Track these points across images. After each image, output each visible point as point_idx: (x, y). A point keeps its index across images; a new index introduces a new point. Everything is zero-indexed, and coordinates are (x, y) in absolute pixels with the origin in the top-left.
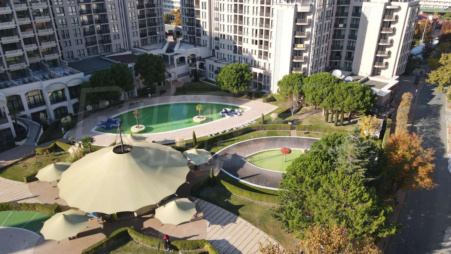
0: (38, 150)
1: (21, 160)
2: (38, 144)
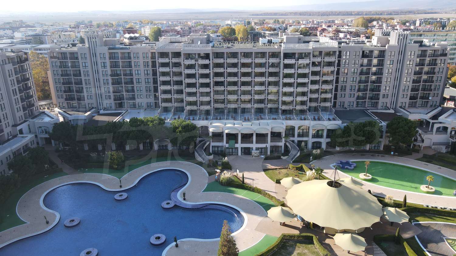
0: (291, 166)
1: (279, 169)
2: (293, 162)
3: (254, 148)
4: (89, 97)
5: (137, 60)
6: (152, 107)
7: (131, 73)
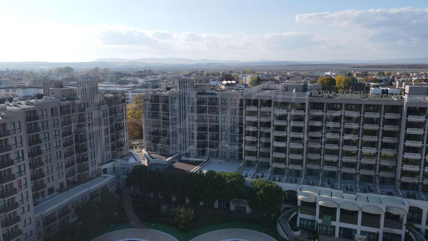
3: (359, 232)
4: (174, 142)
5: (224, 107)
6: (235, 158)
7: (218, 120)
